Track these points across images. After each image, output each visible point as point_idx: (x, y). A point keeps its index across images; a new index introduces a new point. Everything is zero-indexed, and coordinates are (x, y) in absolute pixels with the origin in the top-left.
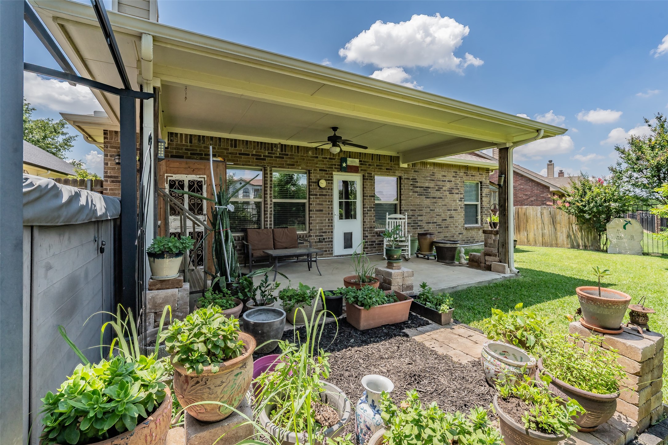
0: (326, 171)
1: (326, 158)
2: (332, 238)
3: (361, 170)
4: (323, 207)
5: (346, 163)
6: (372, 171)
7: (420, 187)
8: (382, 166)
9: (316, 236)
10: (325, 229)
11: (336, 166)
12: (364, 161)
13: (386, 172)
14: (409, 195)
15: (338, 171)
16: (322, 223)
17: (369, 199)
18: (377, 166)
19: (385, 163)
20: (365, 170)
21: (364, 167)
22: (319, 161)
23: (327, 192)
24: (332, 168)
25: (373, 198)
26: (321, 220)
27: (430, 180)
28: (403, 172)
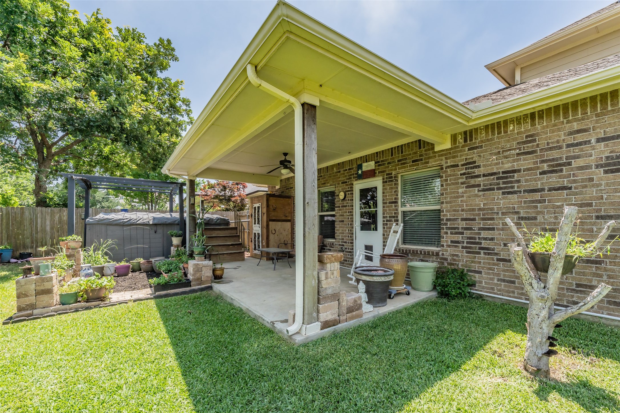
0: (346, 182)
1: (346, 170)
2: (353, 249)
3: (379, 172)
4: (344, 218)
5: (361, 170)
6: (392, 170)
7: (484, 175)
8: (406, 159)
9: (339, 245)
10: (346, 239)
11: (355, 176)
12: (382, 161)
13: (413, 166)
14: (458, 193)
15: (356, 180)
16: (343, 233)
17: (388, 207)
18: (399, 161)
19: (410, 154)
20: (383, 172)
21: (381, 168)
22: (341, 174)
23: (347, 203)
24: (350, 178)
25: (393, 205)
26: (343, 231)
27: (518, 154)
28: (443, 158)
